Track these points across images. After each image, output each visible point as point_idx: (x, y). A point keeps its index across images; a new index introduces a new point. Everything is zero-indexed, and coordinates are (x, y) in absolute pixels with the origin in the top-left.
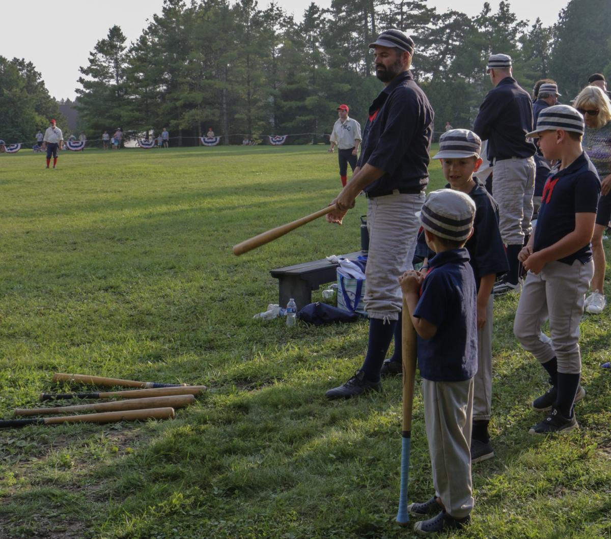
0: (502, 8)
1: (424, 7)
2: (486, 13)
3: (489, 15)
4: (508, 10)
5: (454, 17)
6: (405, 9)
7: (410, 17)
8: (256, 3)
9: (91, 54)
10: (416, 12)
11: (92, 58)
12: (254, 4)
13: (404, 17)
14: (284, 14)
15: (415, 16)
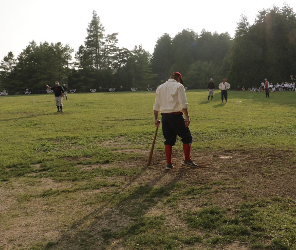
0: (140, 47)
1: (115, 47)
2: (136, 49)
3: (137, 49)
4: (141, 48)
5: (125, 50)
6: (109, 47)
7: (110, 50)
8: (62, 44)
9: (2, 61)
10: (112, 48)
11: (2, 62)
12: (61, 45)
13: (109, 50)
14: (71, 48)
15: (112, 49)
